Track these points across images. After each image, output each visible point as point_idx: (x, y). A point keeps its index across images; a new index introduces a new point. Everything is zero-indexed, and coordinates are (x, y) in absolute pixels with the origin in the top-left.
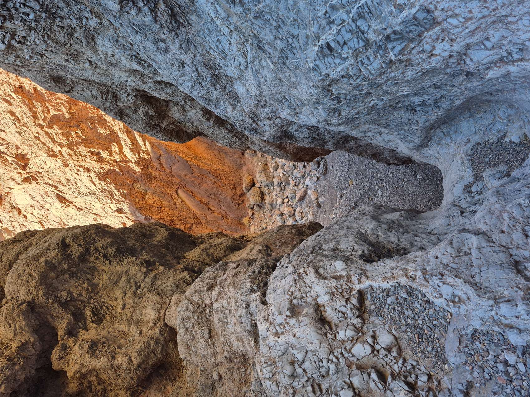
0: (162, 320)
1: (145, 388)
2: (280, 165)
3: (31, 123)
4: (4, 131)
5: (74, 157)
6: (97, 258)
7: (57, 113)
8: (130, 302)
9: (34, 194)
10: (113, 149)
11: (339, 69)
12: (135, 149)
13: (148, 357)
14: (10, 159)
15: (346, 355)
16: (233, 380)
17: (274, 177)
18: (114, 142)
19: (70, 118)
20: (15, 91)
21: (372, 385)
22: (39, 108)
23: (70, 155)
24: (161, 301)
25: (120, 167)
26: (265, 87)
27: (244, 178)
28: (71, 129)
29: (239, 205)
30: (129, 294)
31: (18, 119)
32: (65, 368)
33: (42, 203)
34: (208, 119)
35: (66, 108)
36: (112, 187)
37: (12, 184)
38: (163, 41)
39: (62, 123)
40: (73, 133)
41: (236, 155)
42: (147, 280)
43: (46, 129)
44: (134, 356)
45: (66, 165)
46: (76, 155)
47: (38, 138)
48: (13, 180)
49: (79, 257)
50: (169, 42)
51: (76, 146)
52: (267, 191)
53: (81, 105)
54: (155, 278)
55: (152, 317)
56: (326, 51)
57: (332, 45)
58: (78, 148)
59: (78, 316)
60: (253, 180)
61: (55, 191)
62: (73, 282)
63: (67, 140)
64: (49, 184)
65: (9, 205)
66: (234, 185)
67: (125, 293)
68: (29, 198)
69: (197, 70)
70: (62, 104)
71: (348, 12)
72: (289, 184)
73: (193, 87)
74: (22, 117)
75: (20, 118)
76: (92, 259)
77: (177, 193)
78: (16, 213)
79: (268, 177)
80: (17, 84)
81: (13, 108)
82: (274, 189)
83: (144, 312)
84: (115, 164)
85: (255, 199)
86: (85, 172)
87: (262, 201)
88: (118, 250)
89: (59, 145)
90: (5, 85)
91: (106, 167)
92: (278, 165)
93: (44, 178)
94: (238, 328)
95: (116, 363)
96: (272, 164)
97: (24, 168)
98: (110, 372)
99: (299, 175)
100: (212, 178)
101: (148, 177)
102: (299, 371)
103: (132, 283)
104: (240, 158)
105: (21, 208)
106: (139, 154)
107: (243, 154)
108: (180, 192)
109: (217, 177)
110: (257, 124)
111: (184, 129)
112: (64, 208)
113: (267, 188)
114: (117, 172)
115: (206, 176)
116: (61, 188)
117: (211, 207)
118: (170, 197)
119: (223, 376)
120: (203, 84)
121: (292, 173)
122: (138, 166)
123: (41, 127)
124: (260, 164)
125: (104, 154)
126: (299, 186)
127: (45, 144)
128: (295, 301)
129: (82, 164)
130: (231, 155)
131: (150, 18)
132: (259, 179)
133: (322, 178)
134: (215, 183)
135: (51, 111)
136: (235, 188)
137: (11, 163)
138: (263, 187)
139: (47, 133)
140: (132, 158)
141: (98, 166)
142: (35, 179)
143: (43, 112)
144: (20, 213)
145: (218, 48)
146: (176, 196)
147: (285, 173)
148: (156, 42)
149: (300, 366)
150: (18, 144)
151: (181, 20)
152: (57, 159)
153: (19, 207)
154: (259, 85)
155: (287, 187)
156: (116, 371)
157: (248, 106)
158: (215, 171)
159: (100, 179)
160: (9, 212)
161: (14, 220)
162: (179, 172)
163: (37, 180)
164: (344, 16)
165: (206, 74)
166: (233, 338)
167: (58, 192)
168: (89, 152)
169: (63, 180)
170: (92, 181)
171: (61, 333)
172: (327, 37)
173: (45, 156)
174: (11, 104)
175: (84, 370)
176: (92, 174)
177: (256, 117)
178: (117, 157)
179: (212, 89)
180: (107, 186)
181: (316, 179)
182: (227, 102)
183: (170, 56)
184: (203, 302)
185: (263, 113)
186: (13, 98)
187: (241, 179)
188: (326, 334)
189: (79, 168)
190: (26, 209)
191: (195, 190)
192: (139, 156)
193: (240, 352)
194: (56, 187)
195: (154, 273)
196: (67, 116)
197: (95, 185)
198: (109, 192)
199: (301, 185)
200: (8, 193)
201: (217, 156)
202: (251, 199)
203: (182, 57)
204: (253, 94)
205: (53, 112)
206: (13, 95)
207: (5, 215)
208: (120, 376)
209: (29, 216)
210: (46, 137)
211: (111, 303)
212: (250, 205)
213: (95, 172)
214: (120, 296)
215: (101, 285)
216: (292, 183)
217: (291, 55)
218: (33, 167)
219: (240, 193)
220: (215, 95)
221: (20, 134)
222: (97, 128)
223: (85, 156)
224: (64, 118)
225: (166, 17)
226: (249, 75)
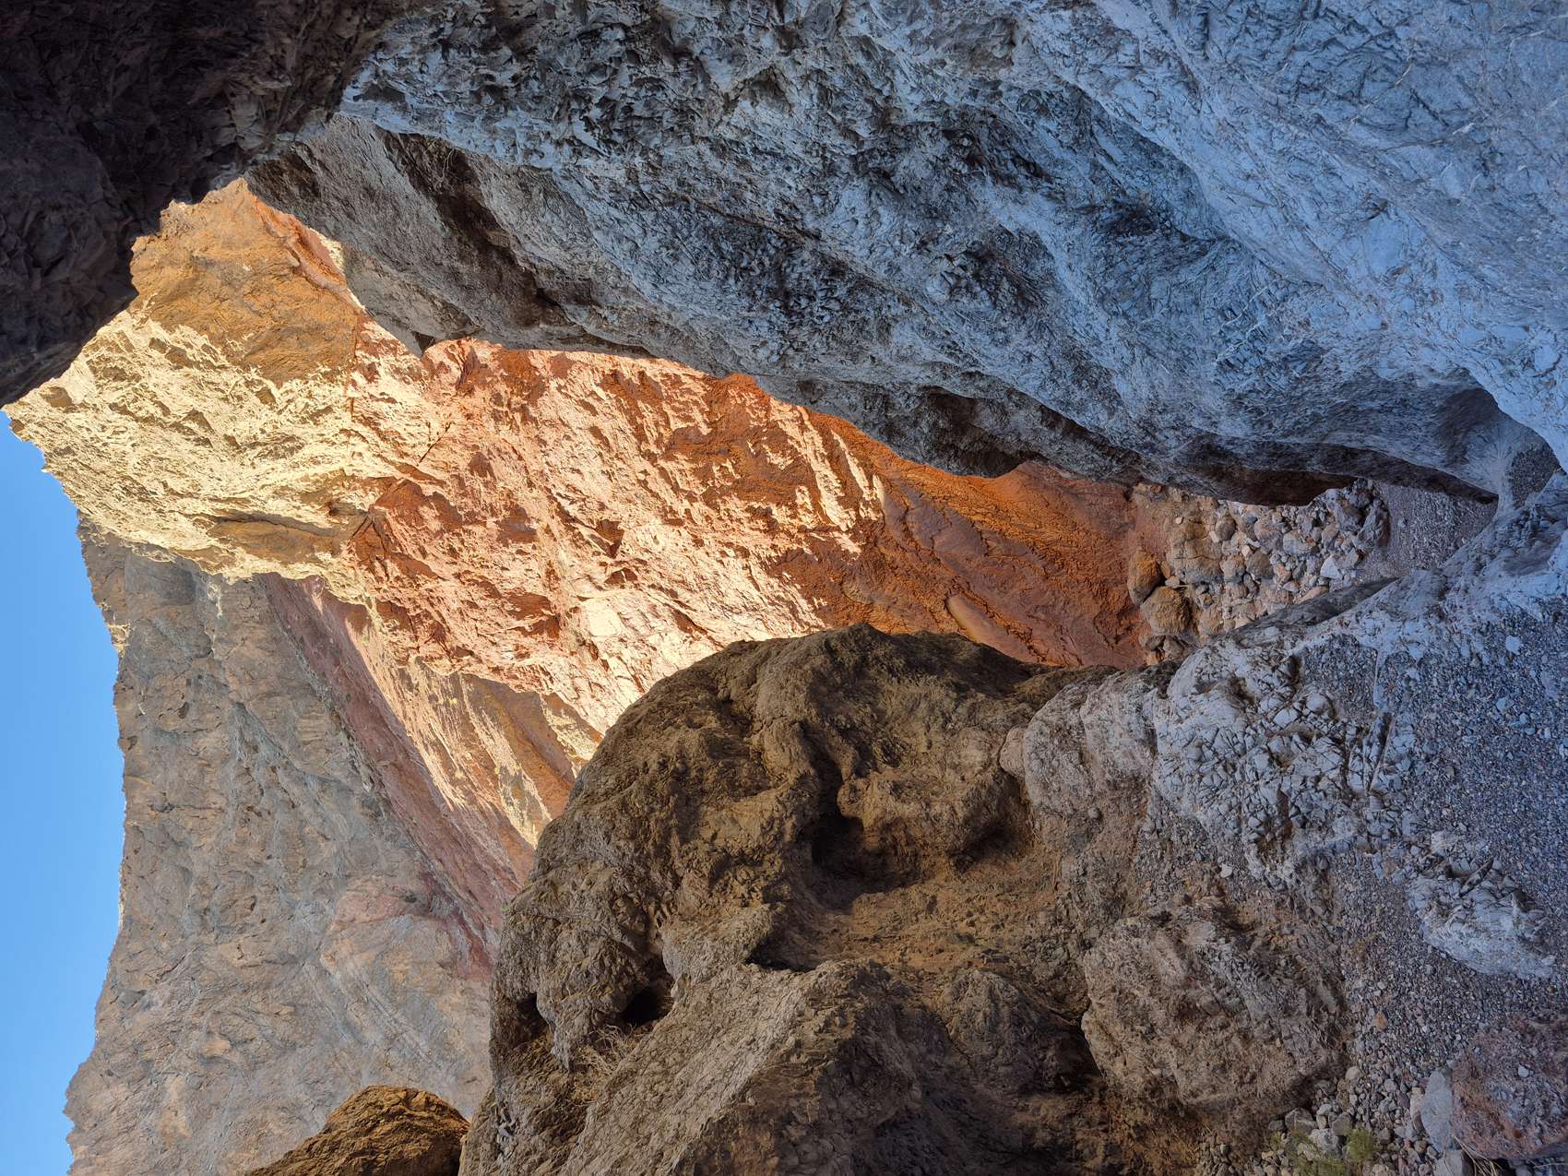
0: (994, 762)
1: (976, 859)
2: (1240, 522)
3: (633, 451)
4: (578, 471)
5: (717, 524)
6: (880, 673)
7: (684, 426)
8: (938, 739)
9: (626, 611)
10: (799, 501)
11: (1244, 384)
12: (850, 497)
13: (978, 810)
14: (585, 532)
15: (1267, 725)
16: (1120, 814)
17: (1222, 557)
18: (801, 484)
19: (709, 434)
20: (604, 384)
21: (1294, 747)
22: (649, 417)
23: (707, 518)
24: (989, 739)
25: (813, 543)
26: (1160, 392)
27: (1131, 564)
28: (712, 458)
29: (1117, 638)
30: (935, 728)
31: (607, 444)
32: (860, 814)
33: (643, 631)
34: (1052, 427)
35: (702, 411)
36: (794, 592)
37: (587, 589)
38: (1003, 330)
39: (695, 447)
40: (715, 469)
41: (1106, 502)
42: (960, 710)
43: (662, 463)
44: (959, 806)
45: (698, 543)
46: (720, 519)
47: (644, 484)
48: (590, 579)
49: (855, 668)
50: (1012, 330)
51: (720, 497)
52: (1202, 598)
53: (733, 402)
54: (973, 708)
55: (979, 759)
56: (1226, 367)
57: (1232, 361)
58: (724, 502)
59: (864, 753)
60: (1158, 567)
61: (671, 603)
62: (850, 704)
63: (702, 484)
64: (661, 589)
65: (574, 638)
66: (1103, 582)
67: (928, 727)
68: (617, 621)
69: (1051, 362)
70: (696, 403)
71: (1244, 333)
72: (1271, 576)
73: (1042, 387)
74: (615, 437)
75: (611, 441)
76: (872, 672)
77: (946, 607)
78: (587, 655)
79: (1203, 558)
80: (608, 368)
81: (599, 421)
82: (1222, 590)
83: (963, 754)
84: (802, 536)
85: (1164, 621)
86: (736, 557)
87: (1187, 627)
88: (908, 663)
89: (687, 497)
90: (585, 373)
91: (783, 543)
92: (1235, 523)
93: (651, 574)
94: (1126, 739)
95: (933, 812)
96: (1215, 520)
97: (612, 551)
98: (924, 824)
99: (1300, 548)
100: (1039, 565)
101: (876, 566)
102: (1209, 753)
103: (937, 711)
104: (1120, 509)
105: (598, 645)
106: (857, 509)
107: (1127, 496)
108: (954, 603)
109: (1053, 561)
110: (1154, 437)
111: (1001, 449)
112: (687, 644)
113: (1202, 588)
114: (807, 556)
115: (1023, 559)
116: (684, 595)
117: (1037, 645)
118: (929, 615)
119: (1104, 812)
120: (1060, 381)
121: (1280, 544)
122: (854, 539)
123: (650, 457)
124: (1178, 520)
125: (779, 514)
126: (1303, 582)
127: (656, 496)
128: (1205, 678)
129: (732, 538)
130: (1093, 500)
131: (988, 304)
132: (1177, 565)
133: (1375, 554)
134: (1047, 577)
135: (672, 422)
136: (1104, 592)
137: (588, 543)
138: (1190, 587)
139: (663, 472)
140: (842, 520)
141: (766, 541)
142: (632, 577)
143: (657, 424)
144: (596, 656)
145: (1087, 333)
146: (945, 612)
147: (1256, 544)
148: (991, 332)
149: (1209, 748)
150: (605, 500)
151: (1031, 299)
152: (682, 529)
153: (595, 640)
154: (1153, 387)
155: (1263, 584)
156: (933, 824)
157: (1137, 411)
158: (1048, 545)
159: (768, 573)
160: (572, 653)
161: (578, 674)
162: (953, 551)
163: (636, 578)
164: (1240, 336)
165: (1067, 368)
166: (1117, 755)
167: (677, 607)
168: (750, 509)
169: (690, 578)
170: (751, 578)
171: (845, 770)
172: (1227, 353)
173: (655, 523)
174: (594, 413)
175: (888, 818)
176: (753, 561)
177: (1152, 425)
178: (808, 520)
179: (1075, 387)
180: (785, 591)
181: (1354, 557)
182: (1099, 405)
183: (1010, 348)
184: (1065, 724)
185: (1163, 421)
186: (599, 399)
187: (1121, 566)
188: (1244, 709)
189: (725, 549)
190: (609, 645)
191: (994, 598)
192: (858, 515)
193: (1129, 773)
194: (673, 594)
195: (969, 702)
196: (705, 430)
197: (757, 588)
198: (789, 603)
199: (1308, 579)
200: (576, 609)
201: (1053, 505)
202: (1152, 622)
203: (1030, 349)
204: (1144, 396)
205: (677, 424)
206: (600, 392)
207: (561, 660)
208: (939, 832)
209: (613, 662)
210: (661, 480)
211: (907, 740)
212: (1151, 640)
213: (759, 557)
214: (922, 730)
215: (889, 713)
216: (1280, 573)
217: (1189, 366)
218: (629, 550)
219: (1120, 605)
220: (1079, 395)
221: (610, 475)
222: (765, 455)
223: (739, 520)
224: (699, 433)
225: (1010, 298)
226: (1137, 370)
